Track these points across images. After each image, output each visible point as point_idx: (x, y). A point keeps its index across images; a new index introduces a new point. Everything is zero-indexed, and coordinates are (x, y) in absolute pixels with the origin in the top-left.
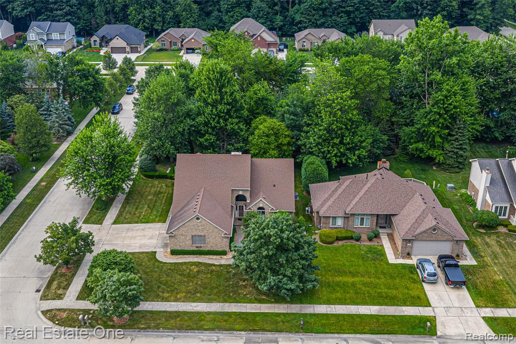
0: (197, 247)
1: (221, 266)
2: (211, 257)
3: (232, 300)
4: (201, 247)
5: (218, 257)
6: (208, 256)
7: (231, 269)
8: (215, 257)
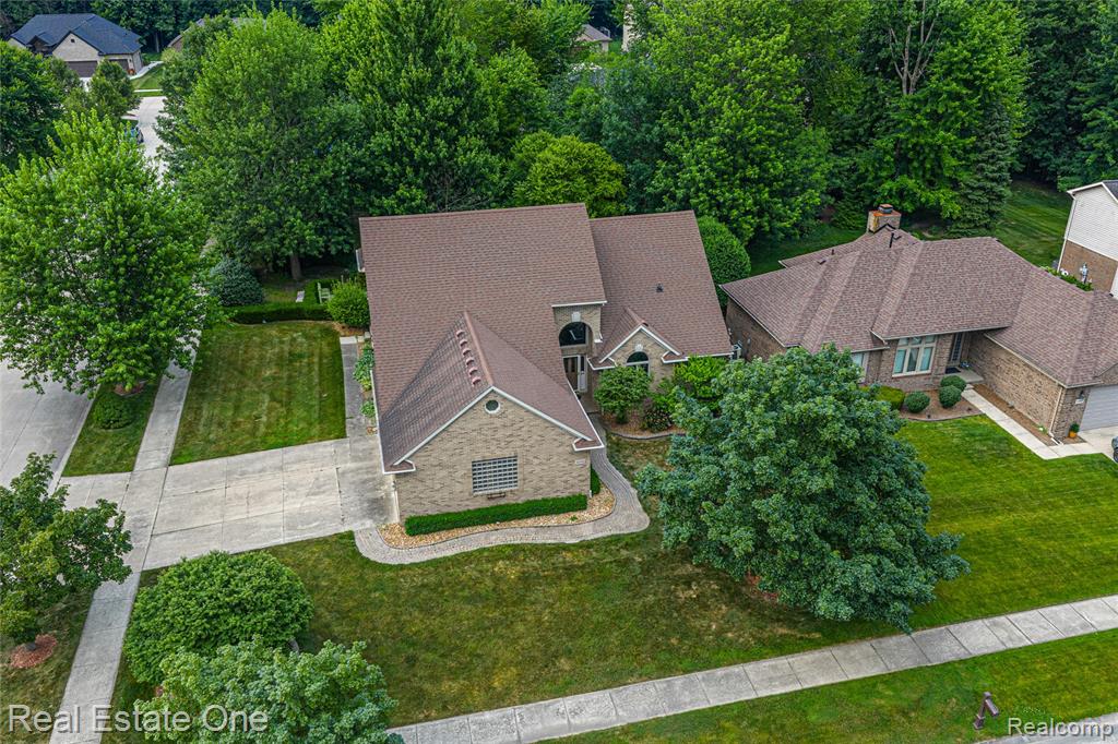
0: (490, 497)
1: (586, 546)
2: (542, 521)
3: (687, 663)
4: (502, 495)
5: (564, 519)
6: (530, 521)
7: (624, 553)
8: (553, 520)
